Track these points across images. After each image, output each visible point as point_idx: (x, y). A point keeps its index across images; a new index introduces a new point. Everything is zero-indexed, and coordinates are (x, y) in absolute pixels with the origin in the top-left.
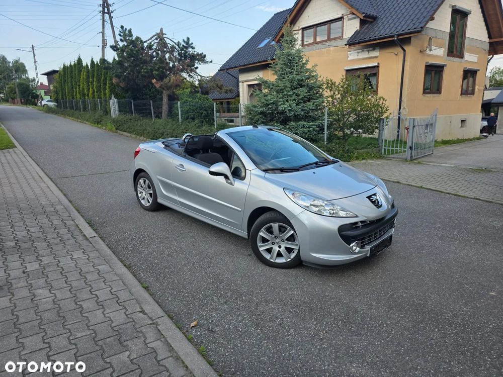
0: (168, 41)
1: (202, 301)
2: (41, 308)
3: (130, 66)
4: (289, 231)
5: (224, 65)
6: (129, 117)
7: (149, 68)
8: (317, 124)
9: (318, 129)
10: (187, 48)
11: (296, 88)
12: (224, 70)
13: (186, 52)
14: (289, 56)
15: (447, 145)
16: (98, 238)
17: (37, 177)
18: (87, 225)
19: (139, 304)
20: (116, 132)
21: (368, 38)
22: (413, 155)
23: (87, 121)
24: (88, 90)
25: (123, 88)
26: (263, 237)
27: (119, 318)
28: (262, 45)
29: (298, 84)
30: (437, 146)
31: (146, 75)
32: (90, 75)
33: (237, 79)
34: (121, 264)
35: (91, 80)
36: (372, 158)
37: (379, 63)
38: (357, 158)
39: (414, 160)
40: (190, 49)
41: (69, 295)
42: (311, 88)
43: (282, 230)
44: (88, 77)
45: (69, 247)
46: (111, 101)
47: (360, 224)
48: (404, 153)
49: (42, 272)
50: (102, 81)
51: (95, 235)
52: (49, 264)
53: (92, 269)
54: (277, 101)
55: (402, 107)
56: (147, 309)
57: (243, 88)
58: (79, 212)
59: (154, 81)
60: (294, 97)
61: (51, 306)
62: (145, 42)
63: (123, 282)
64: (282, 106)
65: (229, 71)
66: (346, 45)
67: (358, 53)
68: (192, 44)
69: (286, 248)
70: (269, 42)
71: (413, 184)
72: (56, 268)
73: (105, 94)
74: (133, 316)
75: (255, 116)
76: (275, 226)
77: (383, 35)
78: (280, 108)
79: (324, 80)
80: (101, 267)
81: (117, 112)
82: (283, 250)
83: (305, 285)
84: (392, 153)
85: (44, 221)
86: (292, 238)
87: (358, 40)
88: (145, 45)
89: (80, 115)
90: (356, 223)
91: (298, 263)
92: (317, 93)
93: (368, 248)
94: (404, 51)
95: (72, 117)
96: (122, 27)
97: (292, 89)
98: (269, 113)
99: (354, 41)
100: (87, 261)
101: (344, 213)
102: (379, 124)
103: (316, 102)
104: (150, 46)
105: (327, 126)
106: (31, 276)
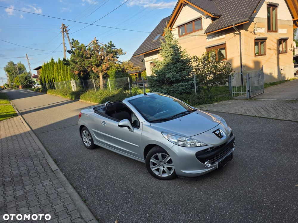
0: (99, 44)
4: (168, 157)
5: (135, 53)
6: (82, 90)
7: (90, 61)
8: (190, 83)
9: (191, 86)
10: (110, 47)
11: (175, 64)
12: (135, 56)
13: (110, 50)
14: (169, 45)
15: (273, 86)
16: (59, 171)
18: (53, 162)
19: (79, 212)
21: (217, 28)
22: (251, 95)
23: (59, 95)
24: (59, 77)
26: (153, 163)
28: (156, 39)
29: (176, 61)
30: (267, 87)
32: (59, 68)
33: (143, 60)
34: (71, 186)
35: (59, 70)
36: (226, 100)
37: (225, 42)
38: (216, 101)
39: (252, 98)
40: (113, 47)
42: (184, 63)
43: (163, 157)
44: (58, 69)
45: (42, 178)
46: (71, 82)
47: (210, 150)
48: (245, 94)
49: (25, 196)
50: (65, 71)
51: (58, 168)
52: (30, 190)
53: (54, 191)
54: (165, 72)
55: (243, 66)
56: (84, 215)
57: (147, 65)
58: (50, 154)
59: (93, 68)
60: (174, 69)
62: (87, 46)
63: (71, 198)
64: (168, 75)
65: (138, 56)
66: (204, 33)
67: (212, 37)
69: (167, 167)
70: (159, 37)
71: (250, 115)
72: (33, 193)
73: (68, 78)
74: (75, 221)
75: (153, 82)
76: (159, 155)
77: (226, 25)
78: (167, 76)
79: (192, 57)
80: (59, 189)
81: (75, 88)
82: (166, 169)
83: (180, 190)
84: (238, 95)
85: (29, 162)
86: (170, 162)
87: (211, 30)
88: (87, 48)
90: (207, 149)
91: (175, 176)
92: (188, 65)
93: (217, 163)
94: (240, 33)
96: (73, 40)
97: (173, 65)
98: (161, 80)
99: (209, 31)
100: (52, 186)
101: (199, 144)
102: (228, 79)
103: (188, 70)
104: (90, 49)
105: (196, 84)
106: (18, 200)
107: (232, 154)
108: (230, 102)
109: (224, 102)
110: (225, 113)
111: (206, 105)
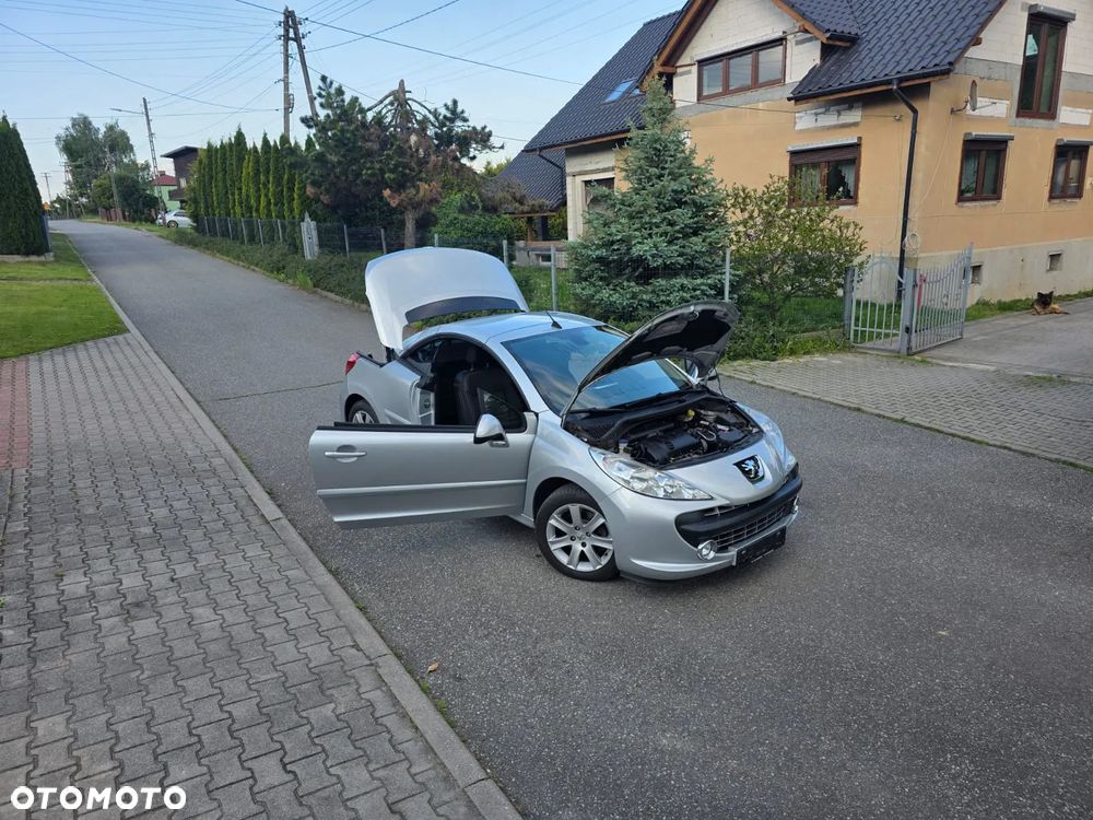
0: (415, 107)
1: (450, 633)
2: (204, 636)
3: (340, 163)
4: (598, 518)
5: (534, 140)
6: (339, 259)
7: (377, 166)
8: (709, 281)
9: (713, 292)
10: (452, 121)
11: (667, 209)
12: (534, 150)
13: (450, 130)
14: (656, 141)
16: (285, 522)
17: (174, 400)
18: (266, 497)
19: (351, 634)
20: (315, 292)
21: (836, 86)
22: (913, 344)
23: (257, 265)
24: (258, 199)
25: (327, 206)
26: (556, 528)
27: (320, 655)
28: (615, 96)
29: (674, 200)
31: (373, 180)
32: (261, 170)
33: (562, 169)
34: (323, 568)
35: (262, 178)
36: (825, 351)
37: (860, 138)
38: (792, 352)
39: (914, 354)
40: (459, 123)
41: (243, 618)
42: (700, 208)
43: (585, 516)
44: (257, 173)
45: (238, 538)
46: (304, 226)
47: (718, 512)
48: (894, 339)
49: (200, 579)
50: (285, 181)
51: (281, 515)
52: (210, 566)
53: (277, 576)
54: (630, 235)
55: (908, 234)
56: (363, 642)
57: (574, 188)
58: (252, 472)
59: (387, 193)
60: (664, 227)
61: (217, 634)
62: (369, 109)
63: (326, 599)
64: (639, 246)
65: (544, 153)
66: (789, 99)
67: (816, 114)
68: (463, 112)
69: (594, 547)
70: (629, 91)
71: (886, 415)
72: (220, 573)
73: (292, 211)
74: (342, 653)
75: (586, 265)
76: (575, 509)
77: (869, 80)
78: (636, 251)
79: (730, 191)
80: (292, 572)
81: (316, 249)
82: (589, 550)
83: (623, 610)
84: (871, 338)
85: (194, 489)
86: (602, 531)
87: (815, 90)
88: (370, 116)
89: (243, 252)
91: (612, 574)
92: (713, 216)
93: (733, 552)
94: (915, 111)
95: (228, 256)
96: (324, 79)
97: (661, 212)
98: (614, 261)
99: (806, 92)
100: (269, 561)
101: (691, 492)
102: (845, 279)
103: (710, 237)
104: (379, 120)
105: (732, 285)
106: (183, 587)
107: (783, 531)
108: (839, 359)
109: (818, 358)
110: (810, 401)
111: (755, 363)
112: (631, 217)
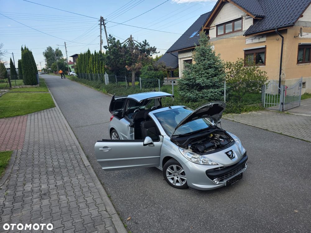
0: (135, 42)
1: (135, 206)
2: (62, 206)
3: (113, 58)
4: (182, 170)
5: (169, 49)
6: (114, 85)
7: (124, 59)
8: (220, 90)
9: (221, 93)
10: (145, 46)
11: (207, 69)
12: (169, 52)
13: (144, 48)
14: (203, 50)
16: (90, 167)
17: (65, 127)
18: (86, 158)
19: (105, 206)
20: (107, 94)
21: (258, 31)
22: (284, 108)
23: (92, 87)
24: (93, 69)
25: (110, 70)
26: (169, 172)
27: (95, 213)
28: (192, 37)
29: (209, 66)
31: (123, 63)
32: (94, 60)
33: (177, 57)
34: (99, 182)
35: (94, 62)
36: (256, 110)
37: (266, 46)
38: (246, 111)
39: (285, 111)
40: (147, 46)
41: (74, 199)
42: (216, 68)
44: (93, 61)
45: (76, 172)
46: (105, 75)
47: (220, 169)
48: (278, 106)
49: (64, 186)
50: (100, 63)
51: (89, 164)
52: (67, 182)
53: (86, 185)
54: (196, 77)
55: (282, 74)
56: (108, 209)
57: (181, 63)
58: (83, 150)
59: (126, 66)
60: (206, 74)
61: (66, 205)
62: (122, 43)
63: (99, 193)
64: (198, 80)
65: (172, 53)
66: (244, 35)
67: (252, 39)
68: (148, 43)
69: (181, 178)
70: (196, 34)
71: (276, 131)
72: (69, 184)
73: (102, 71)
74: (101, 212)
75: (183, 86)
76: (175, 166)
77: (268, 29)
78: (197, 82)
79: (226, 63)
80: (90, 184)
81: (108, 82)
82: (179, 179)
84: (270, 106)
85: (66, 156)
86: (183, 174)
87: (252, 32)
88: (122, 45)
89: (89, 83)
92: (221, 70)
94: (283, 37)
95: (85, 84)
96: (110, 35)
97: (205, 70)
98: (191, 84)
99: (249, 33)
100: (84, 180)
101: (211, 162)
102: (262, 88)
103: (220, 77)
104: (125, 46)
105: (226, 91)
106: (58, 188)
107: (242, 174)
108: (260, 113)
109: (254, 112)
110: (251, 127)
111: (234, 114)
112: (196, 72)
